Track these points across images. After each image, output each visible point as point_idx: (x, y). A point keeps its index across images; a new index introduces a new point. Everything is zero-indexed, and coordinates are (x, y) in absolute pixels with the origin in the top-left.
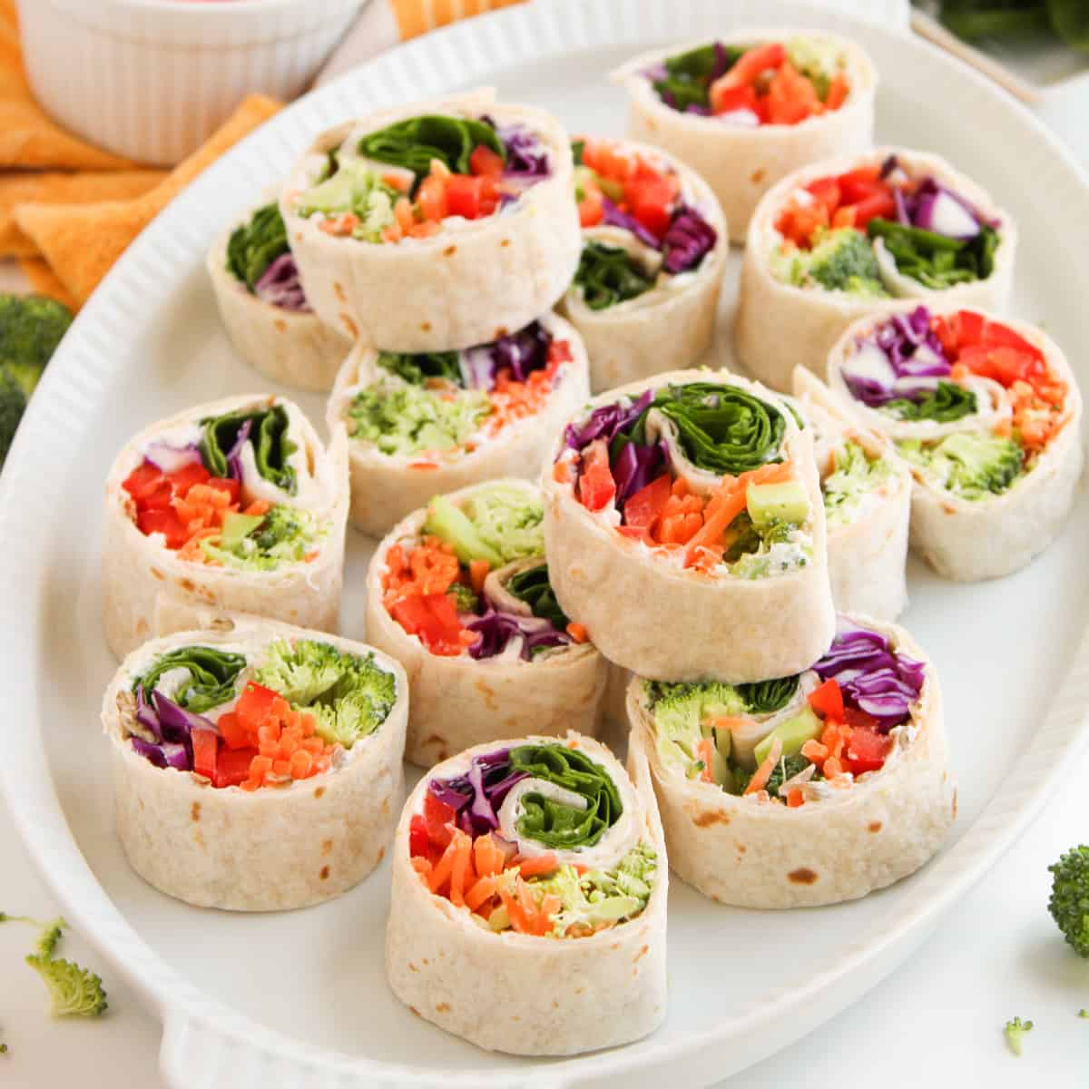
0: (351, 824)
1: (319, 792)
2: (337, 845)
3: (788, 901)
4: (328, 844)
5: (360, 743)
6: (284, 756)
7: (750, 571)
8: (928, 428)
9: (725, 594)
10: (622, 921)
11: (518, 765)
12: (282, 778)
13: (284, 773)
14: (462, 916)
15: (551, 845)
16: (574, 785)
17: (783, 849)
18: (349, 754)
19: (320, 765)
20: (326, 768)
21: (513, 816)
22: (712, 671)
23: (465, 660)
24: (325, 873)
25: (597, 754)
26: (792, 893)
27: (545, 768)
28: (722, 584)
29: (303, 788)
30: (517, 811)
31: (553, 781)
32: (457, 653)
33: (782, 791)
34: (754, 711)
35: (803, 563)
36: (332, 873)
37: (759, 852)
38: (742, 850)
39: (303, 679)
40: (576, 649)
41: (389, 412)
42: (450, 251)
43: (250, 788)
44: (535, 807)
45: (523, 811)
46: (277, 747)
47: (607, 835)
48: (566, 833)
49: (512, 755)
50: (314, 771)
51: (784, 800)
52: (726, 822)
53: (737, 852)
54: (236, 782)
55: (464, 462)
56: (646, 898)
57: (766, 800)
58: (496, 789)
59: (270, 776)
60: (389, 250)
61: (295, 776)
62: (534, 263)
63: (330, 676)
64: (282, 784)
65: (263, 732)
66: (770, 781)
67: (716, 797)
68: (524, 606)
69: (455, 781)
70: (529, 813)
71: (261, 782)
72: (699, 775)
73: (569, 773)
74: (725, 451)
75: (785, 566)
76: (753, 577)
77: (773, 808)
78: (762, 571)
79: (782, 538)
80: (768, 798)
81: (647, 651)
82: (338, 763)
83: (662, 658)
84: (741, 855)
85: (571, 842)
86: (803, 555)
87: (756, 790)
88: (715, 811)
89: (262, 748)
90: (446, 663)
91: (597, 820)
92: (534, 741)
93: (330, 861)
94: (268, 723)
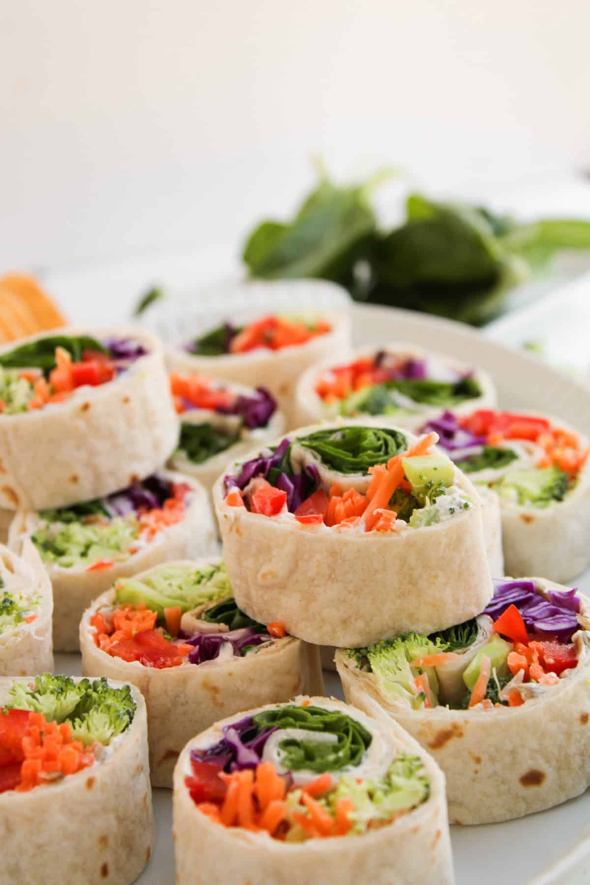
0: (121, 820)
1: (90, 783)
2: (111, 841)
3: (522, 807)
4: (104, 840)
5: (117, 739)
6: (49, 758)
7: (425, 520)
8: (489, 474)
9: (410, 544)
10: (414, 807)
11: (265, 724)
12: (54, 775)
13: (55, 770)
14: (263, 839)
15: (320, 770)
16: (321, 726)
17: (513, 752)
18: (109, 749)
19: (86, 761)
20: (92, 762)
21: (277, 759)
22: (406, 624)
23: (187, 667)
24: (105, 871)
25: (330, 705)
26: (524, 799)
27: (291, 720)
28: (404, 534)
29: (74, 782)
30: (279, 754)
31: (301, 727)
32: (178, 664)
33: (503, 695)
34: (449, 650)
35: (466, 506)
36: (111, 869)
37: (492, 759)
38: (478, 760)
39: (48, 704)
40: (280, 642)
41: (60, 544)
42: (86, 407)
43: (26, 788)
44: (293, 749)
45: (284, 754)
46: (42, 751)
47: (367, 756)
48: (332, 757)
49: (257, 719)
50: (81, 767)
51: (506, 703)
52: (460, 735)
53: (473, 766)
54: (12, 788)
55: (132, 561)
56: (427, 786)
57: (491, 707)
58: (255, 742)
59: (42, 775)
60: (36, 415)
61: (64, 772)
62: (149, 421)
63: (72, 698)
64: (53, 781)
65: (26, 742)
66: (488, 693)
67: (446, 716)
68: (222, 626)
69: (213, 749)
70: (290, 753)
71: (34, 781)
72: (423, 704)
73: (314, 720)
74: (364, 457)
75: (452, 511)
76: (428, 524)
77: (498, 713)
78: (434, 519)
79: (442, 493)
80: (492, 704)
81: (345, 622)
82: (100, 757)
83: (360, 624)
84: (478, 767)
85: (338, 764)
86: (464, 501)
87: (479, 701)
88: (448, 727)
89: (27, 754)
90: (171, 672)
91: (353, 746)
92: (271, 707)
93: (108, 857)
94: (29, 734)
